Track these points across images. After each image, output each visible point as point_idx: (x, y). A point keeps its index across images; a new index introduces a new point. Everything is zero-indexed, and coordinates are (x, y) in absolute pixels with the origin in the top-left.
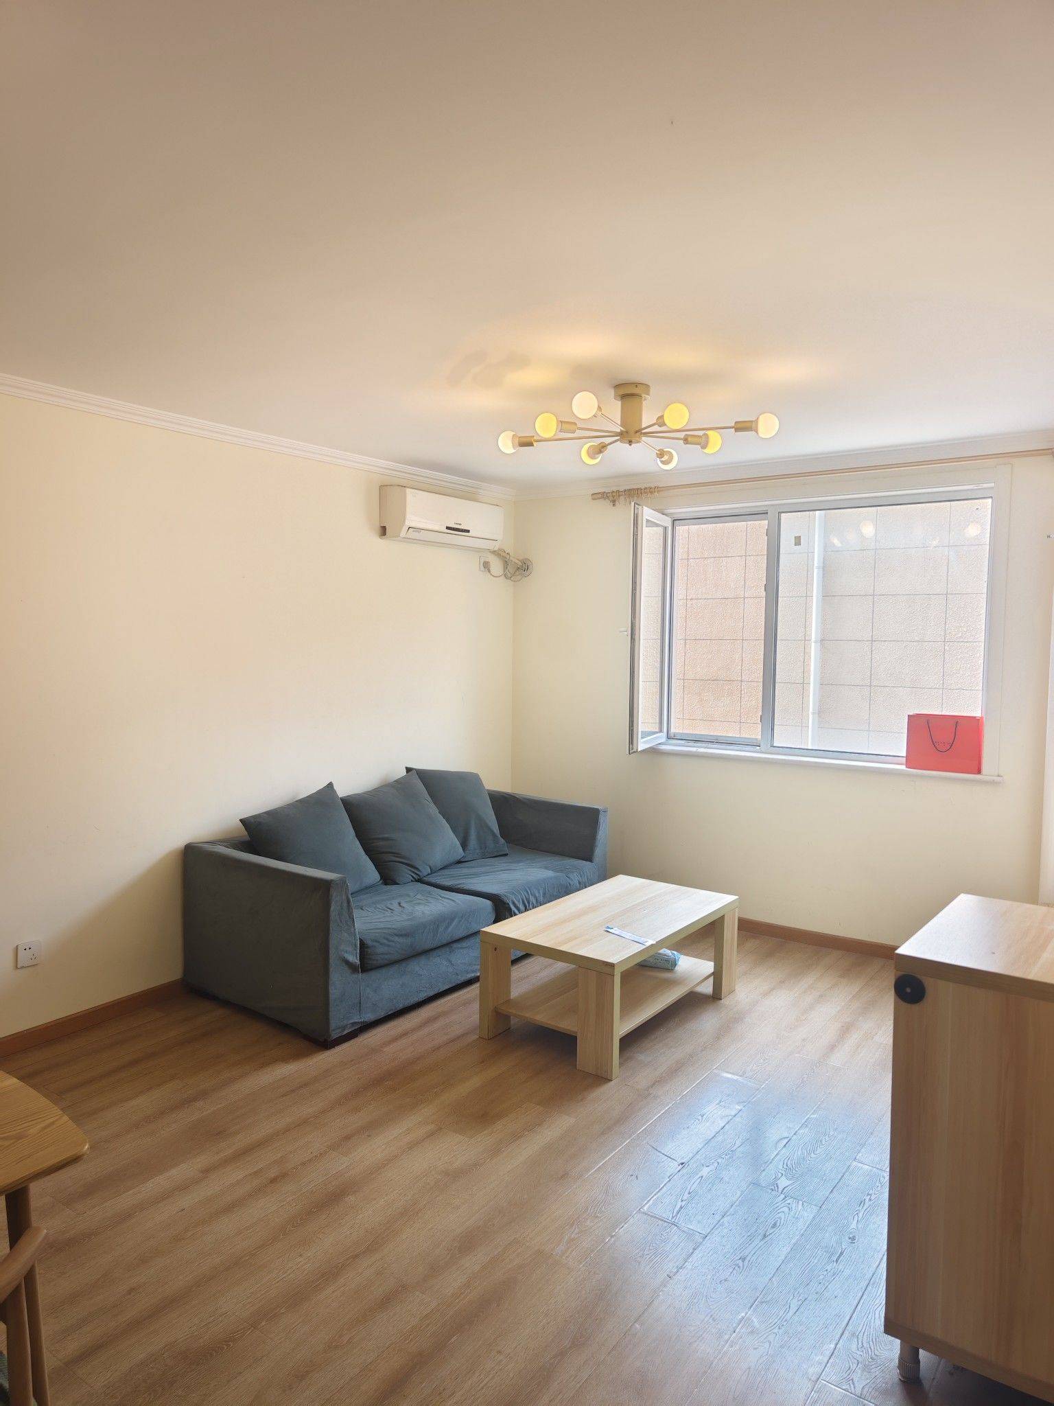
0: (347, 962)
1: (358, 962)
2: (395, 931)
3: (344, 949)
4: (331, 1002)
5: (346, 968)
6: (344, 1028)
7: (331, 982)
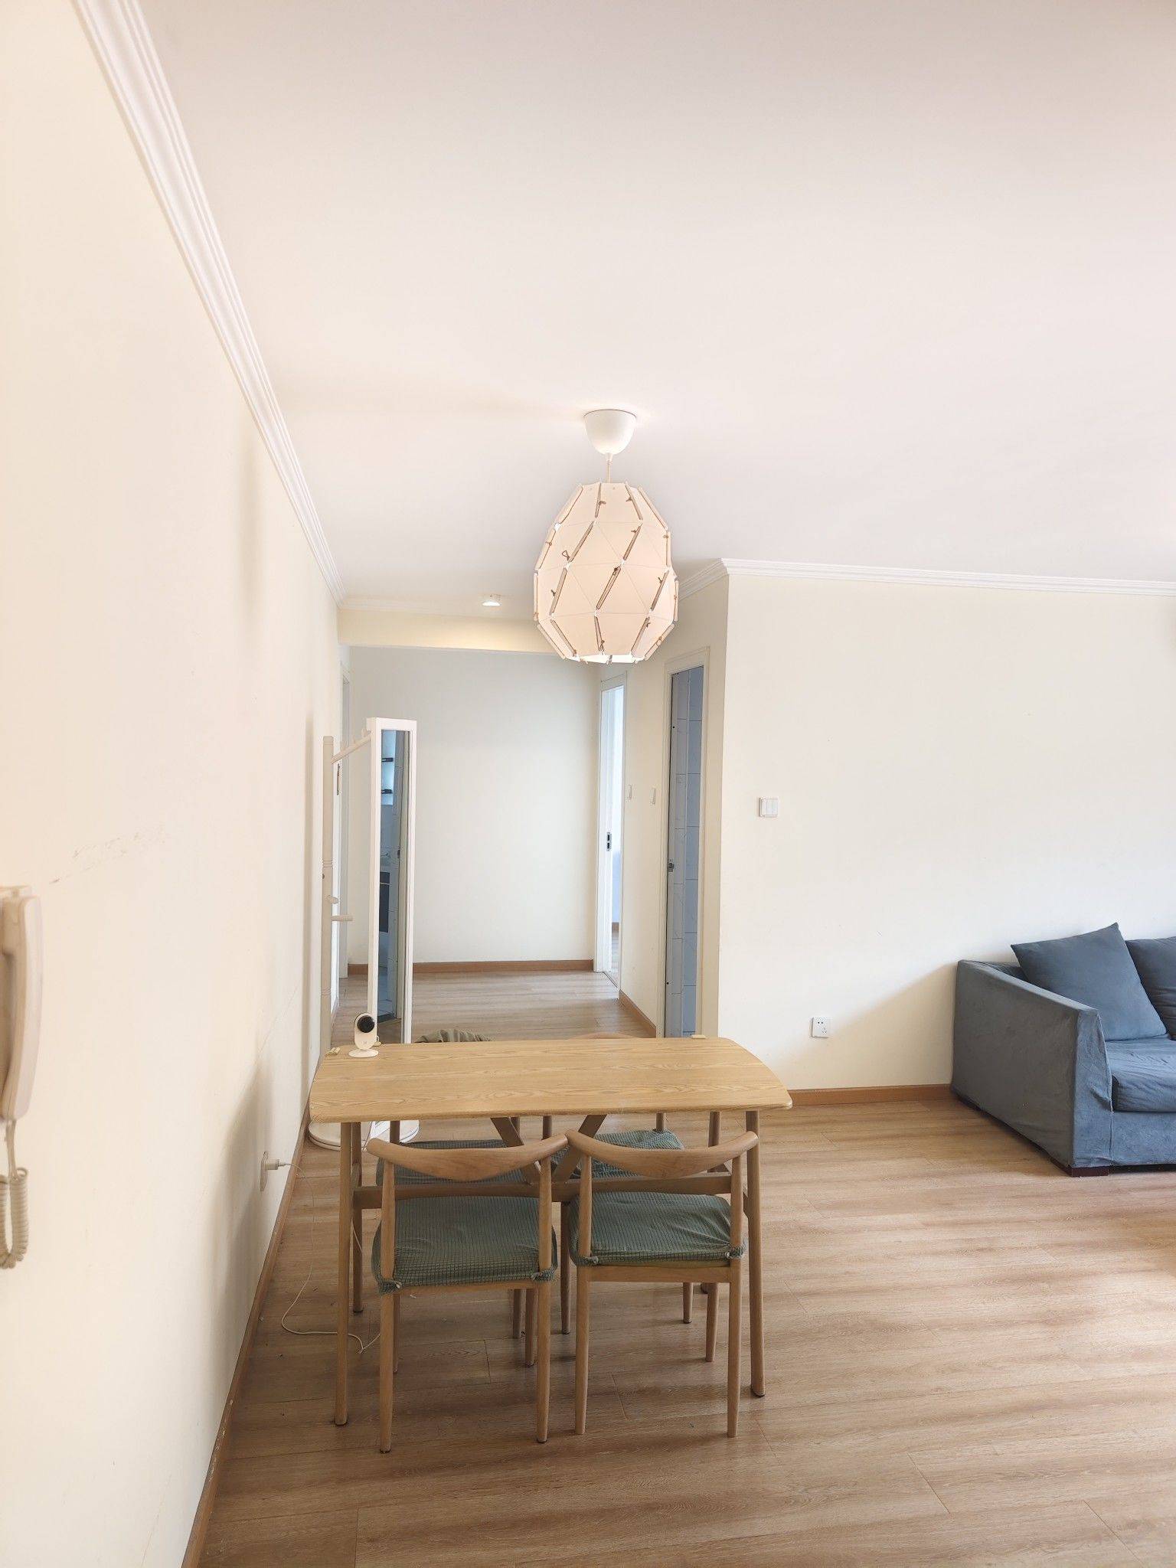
0: (1097, 1096)
1: (1110, 1099)
2: (1157, 1080)
3: (1092, 1081)
4: (1077, 1131)
5: (1095, 1101)
6: (1090, 1160)
7: (1076, 1110)
